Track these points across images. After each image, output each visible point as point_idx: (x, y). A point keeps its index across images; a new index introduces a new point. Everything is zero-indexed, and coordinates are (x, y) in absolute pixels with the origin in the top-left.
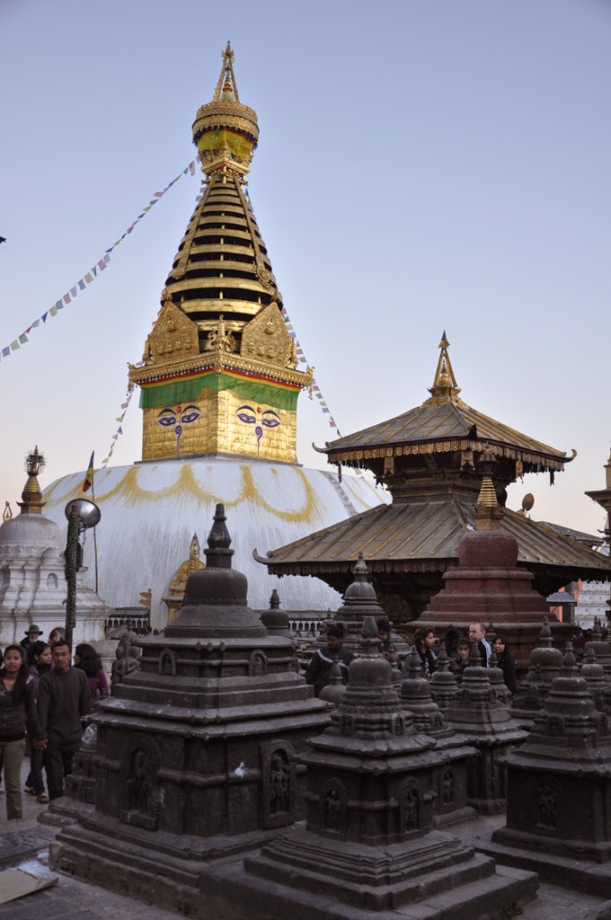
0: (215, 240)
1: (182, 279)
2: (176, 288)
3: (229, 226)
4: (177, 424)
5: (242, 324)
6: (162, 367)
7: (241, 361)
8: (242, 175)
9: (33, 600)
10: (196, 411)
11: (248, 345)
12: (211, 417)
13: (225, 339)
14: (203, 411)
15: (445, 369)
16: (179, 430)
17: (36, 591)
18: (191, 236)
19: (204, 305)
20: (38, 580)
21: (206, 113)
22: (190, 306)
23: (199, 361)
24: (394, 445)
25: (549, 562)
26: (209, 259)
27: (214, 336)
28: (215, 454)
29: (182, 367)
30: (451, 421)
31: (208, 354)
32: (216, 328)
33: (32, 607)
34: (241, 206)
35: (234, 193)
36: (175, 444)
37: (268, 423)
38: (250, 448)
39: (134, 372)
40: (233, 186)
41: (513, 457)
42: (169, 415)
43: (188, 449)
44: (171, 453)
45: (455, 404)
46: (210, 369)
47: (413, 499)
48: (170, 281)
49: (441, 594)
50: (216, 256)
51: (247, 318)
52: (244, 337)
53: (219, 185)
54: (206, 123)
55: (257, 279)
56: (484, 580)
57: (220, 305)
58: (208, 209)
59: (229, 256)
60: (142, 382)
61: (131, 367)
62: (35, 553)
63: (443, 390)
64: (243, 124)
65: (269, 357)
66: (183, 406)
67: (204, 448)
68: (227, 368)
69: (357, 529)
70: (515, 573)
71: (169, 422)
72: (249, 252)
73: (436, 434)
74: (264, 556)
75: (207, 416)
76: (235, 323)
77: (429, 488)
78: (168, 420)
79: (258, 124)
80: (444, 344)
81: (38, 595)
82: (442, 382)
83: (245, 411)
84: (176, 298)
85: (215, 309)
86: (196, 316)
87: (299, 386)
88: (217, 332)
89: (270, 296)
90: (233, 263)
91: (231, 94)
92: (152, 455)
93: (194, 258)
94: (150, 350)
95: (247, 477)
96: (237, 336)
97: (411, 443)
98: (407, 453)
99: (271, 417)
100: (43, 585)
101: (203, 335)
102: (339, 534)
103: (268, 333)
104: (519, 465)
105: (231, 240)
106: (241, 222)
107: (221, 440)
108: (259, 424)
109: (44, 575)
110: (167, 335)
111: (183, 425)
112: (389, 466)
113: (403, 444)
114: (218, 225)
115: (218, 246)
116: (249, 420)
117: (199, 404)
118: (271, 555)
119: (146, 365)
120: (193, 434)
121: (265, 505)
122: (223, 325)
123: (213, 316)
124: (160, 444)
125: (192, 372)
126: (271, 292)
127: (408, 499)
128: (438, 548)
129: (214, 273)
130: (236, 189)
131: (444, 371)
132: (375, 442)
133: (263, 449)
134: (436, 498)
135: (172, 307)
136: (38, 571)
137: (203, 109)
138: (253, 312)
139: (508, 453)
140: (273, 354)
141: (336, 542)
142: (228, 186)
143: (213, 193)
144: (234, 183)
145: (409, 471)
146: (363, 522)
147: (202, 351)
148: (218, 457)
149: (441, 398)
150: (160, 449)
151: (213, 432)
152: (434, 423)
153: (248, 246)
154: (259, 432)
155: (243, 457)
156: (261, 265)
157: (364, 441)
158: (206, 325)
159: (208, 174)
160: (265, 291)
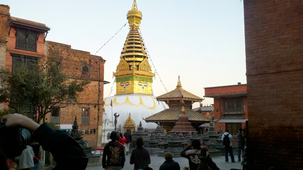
0: (132, 43)
1: (125, 53)
2: (124, 55)
3: (136, 40)
4: (124, 86)
5: (139, 63)
6: (121, 73)
7: (138, 72)
8: (138, 27)
9: (105, 128)
10: (129, 83)
11: (140, 68)
12: (132, 85)
13: (135, 67)
14: (130, 84)
15: (179, 82)
16: (125, 88)
17: (105, 126)
18: (127, 42)
19: (130, 59)
20: (105, 124)
21: (130, 13)
22: (127, 59)
23: (130, 72)
24: (169, 98)
25: (197, 120)
26: (131, 48)
27: (133, 66)
28: (133, 94)
29: (125, 73)
30: (179, 94)
31: (131, 71)
32: (133, 64)
33: (105, 129)
34: (138, 35)
35: (137, 32)
36: (124, 91)
37: (145, 86)
38: (141, 92)
39: (114, 74)
40: (136, 30)
41: (191, 100)
42: (122, 84)
43: (127, 92)
44: (123, 93)
45: (181, 89)
46: (132, 74)
47: (173, 108)
48: (122, 53)
49: (175, 126)
50: (132, 47)
51: (140, 62)
52: (139, 66)
53: (133, 30)
54: (130, 15)
55: (142, 53)
56: (182, 124)
57: (134, 59)
58: (131, 36)
59: (136, 47)
60: (116, 76)
61: (113, 73)
62: (104, 120)
63: (179, 86)
64: (138, 15)
65: (145, 70)
66: (126, 82)
67: (130, 92)
68: (136, 74)
69: (162, 114)
70: (187, 123)
71: (122, 86)
72: (140, 46)
73: (176, 96)
74: (145, 119)
75: (131, 85)
76: (137, 63)
77: (175, 106)
78: (122, 85)
79: (142, 14)
80: (179, 77)
81: (105, 127)
82: (179, 85)
83: (140, 83)
84: (124, 57)
85: (133, 60)
86: (128, 62)
87: (152, 76)
88: (133, 65)
89: (145, 56)
90: (137, 49)
91: (136, 7)
92: (119, 94)
93: (128, 48)
94: (117, 68)
95: (141, 100)
96: (138, 66)
97: (172, 98)
98: (171, 100)
99: (146, 84)
100: (106, 125)
101: (130, 66)
102: (159, 114)
103: (145, 65)
104: (192, 102)
105: (136, 43)
106: (138, 39)
107: (134, 90)
108: (143, 86)
109: (106, 124)
110: (122, 66)
111: (126, 86)
112: (168, 102)
113: (170, 98)
114: (133, 40)
115: (133, 45)
116: (141, 85)
117: (129, 82)
118: (146, 118)
119: (117, 72)
120: (128, 88)
121: (145, 106)
122: (134, 64)
123: (132, 61)
124: (120, 91)
125: (128, 75)
126: (145, 55)
127: (172, 108)
128: (176, 118)
129: (132, 51)
130: (137, 31)
131: (179, 83)
132: (165, 97)
133: (144, 92)
134: (177, 108)
135: (123, 59)
136: (105, 123)
137: (129, 12)
138: (141, 60)
139: (190, 100)
140: (146, 70)
141: (158, 116)
142: (135, 30)
143: (132, 32)
144: (136, 29)
145: (172, 103)
146: (163, 112)
147: (130, 70)
148: (134, 94)
149: (178, 88)
150: (120, 92)
151: (132, 88)
152: (176, 94)
153: (140, 45)
154: (143, 88)
155: (140, 94)
156: (143, 49)
157: (164, 97)
158: (131, 64)
159: (130, 27)
160: (144, 55)
